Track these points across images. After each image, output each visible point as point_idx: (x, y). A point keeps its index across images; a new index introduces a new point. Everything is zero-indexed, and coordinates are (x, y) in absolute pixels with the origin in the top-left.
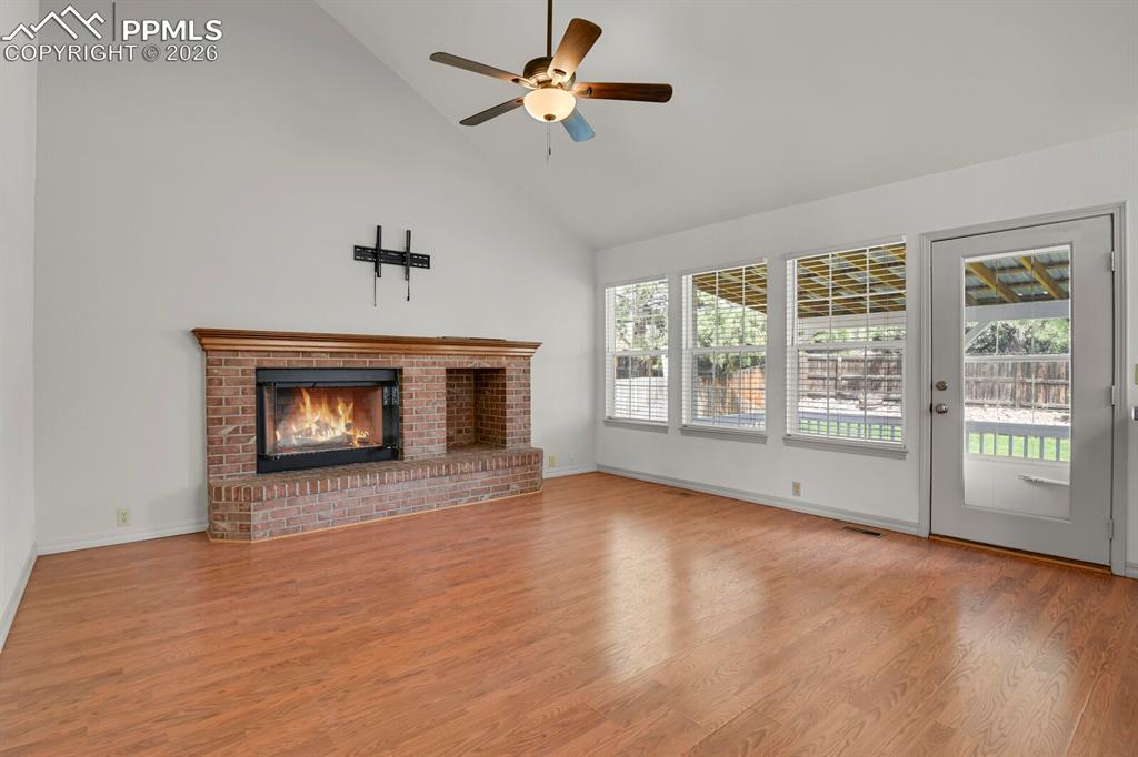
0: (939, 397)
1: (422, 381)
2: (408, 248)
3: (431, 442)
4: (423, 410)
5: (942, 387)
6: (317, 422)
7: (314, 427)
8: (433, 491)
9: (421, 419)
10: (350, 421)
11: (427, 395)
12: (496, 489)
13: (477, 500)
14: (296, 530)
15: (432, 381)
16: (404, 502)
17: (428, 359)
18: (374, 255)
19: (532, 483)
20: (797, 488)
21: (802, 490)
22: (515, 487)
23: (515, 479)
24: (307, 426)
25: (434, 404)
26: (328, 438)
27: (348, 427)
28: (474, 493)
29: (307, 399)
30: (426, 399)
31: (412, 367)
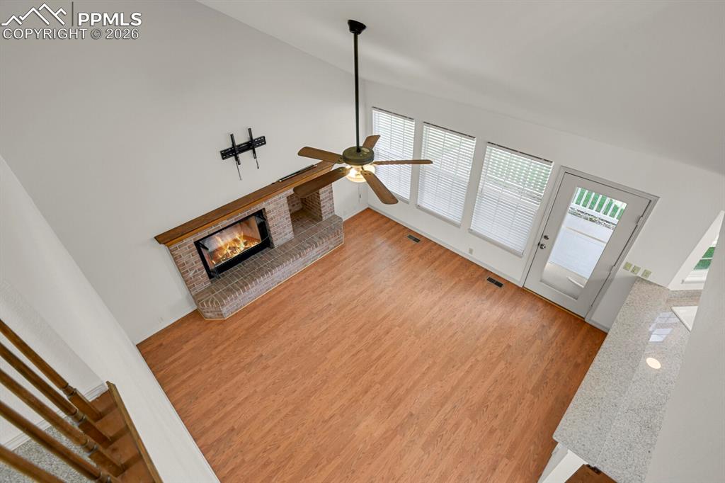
0: (544, 241)
1: (276, 209)
2: (251, 138)
3: (286, 234)
4: (280, 223)
5: (546, 237)
6: (230, 248)
7: (229, 251)
9: (279, 227)
10: (245, 241)
14: (241, 307)
15: (281, 207)
16: (283, 276)
17: (277, 197)
19: (339, 241)
20: (471, 251)
21: (473, 253)
22: (332, 246)
23: (331, 243)
24: (225, 252)
25: (284, 217)
26: (238, 254)
27: (245, 244)
30: (279, 217)
31: (269, 205)
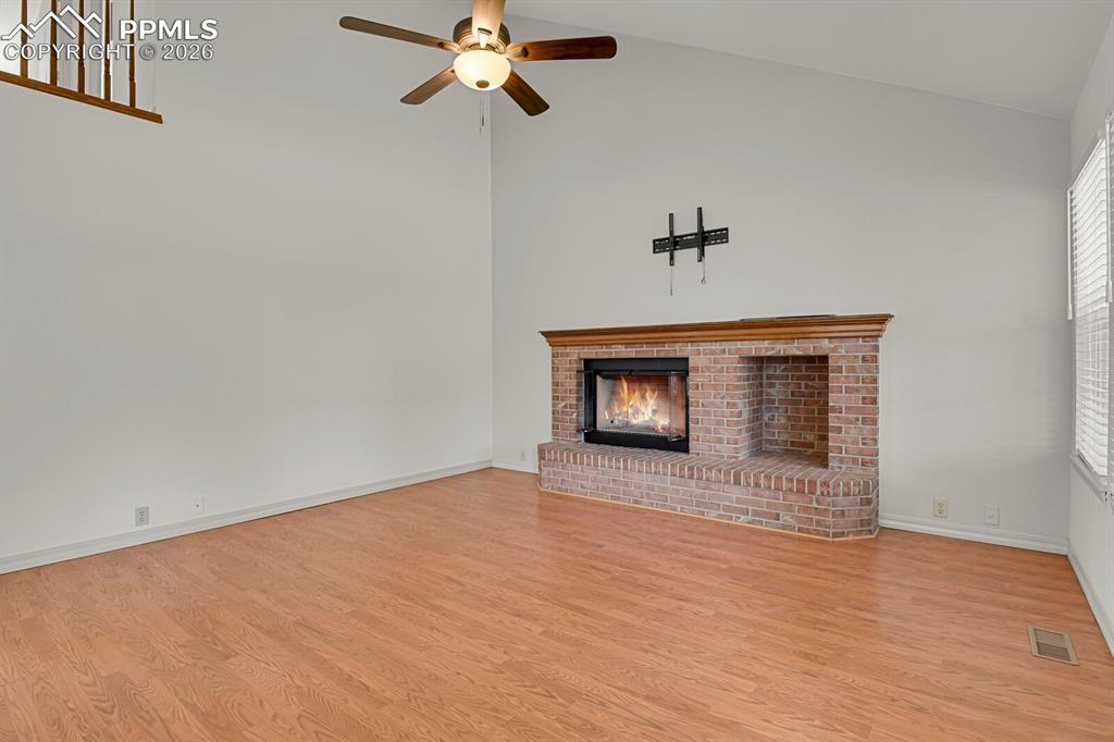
1: (709, 371)
2: (703, 226)
3: (720, 441)
4: (710, 404)
6: (632, 406)
7: (630, 411)
8: (677, 491)
9: (708, 413)
10: (655, 407)
11: (714, 387)
12: (756, 513)
13: (731, 518)
15: (721, 371)
16: (648, 495)
18: (670, 244)
19: (819, 523)
22: (786, 518)
23: (789, 508)
24: (625, 409)
25: (722, 398)
26: (640, 422)
27: (655, 412)
28: (727, 508)
29: (625, 385)
30: (713, 392)
31: (699, 355)
